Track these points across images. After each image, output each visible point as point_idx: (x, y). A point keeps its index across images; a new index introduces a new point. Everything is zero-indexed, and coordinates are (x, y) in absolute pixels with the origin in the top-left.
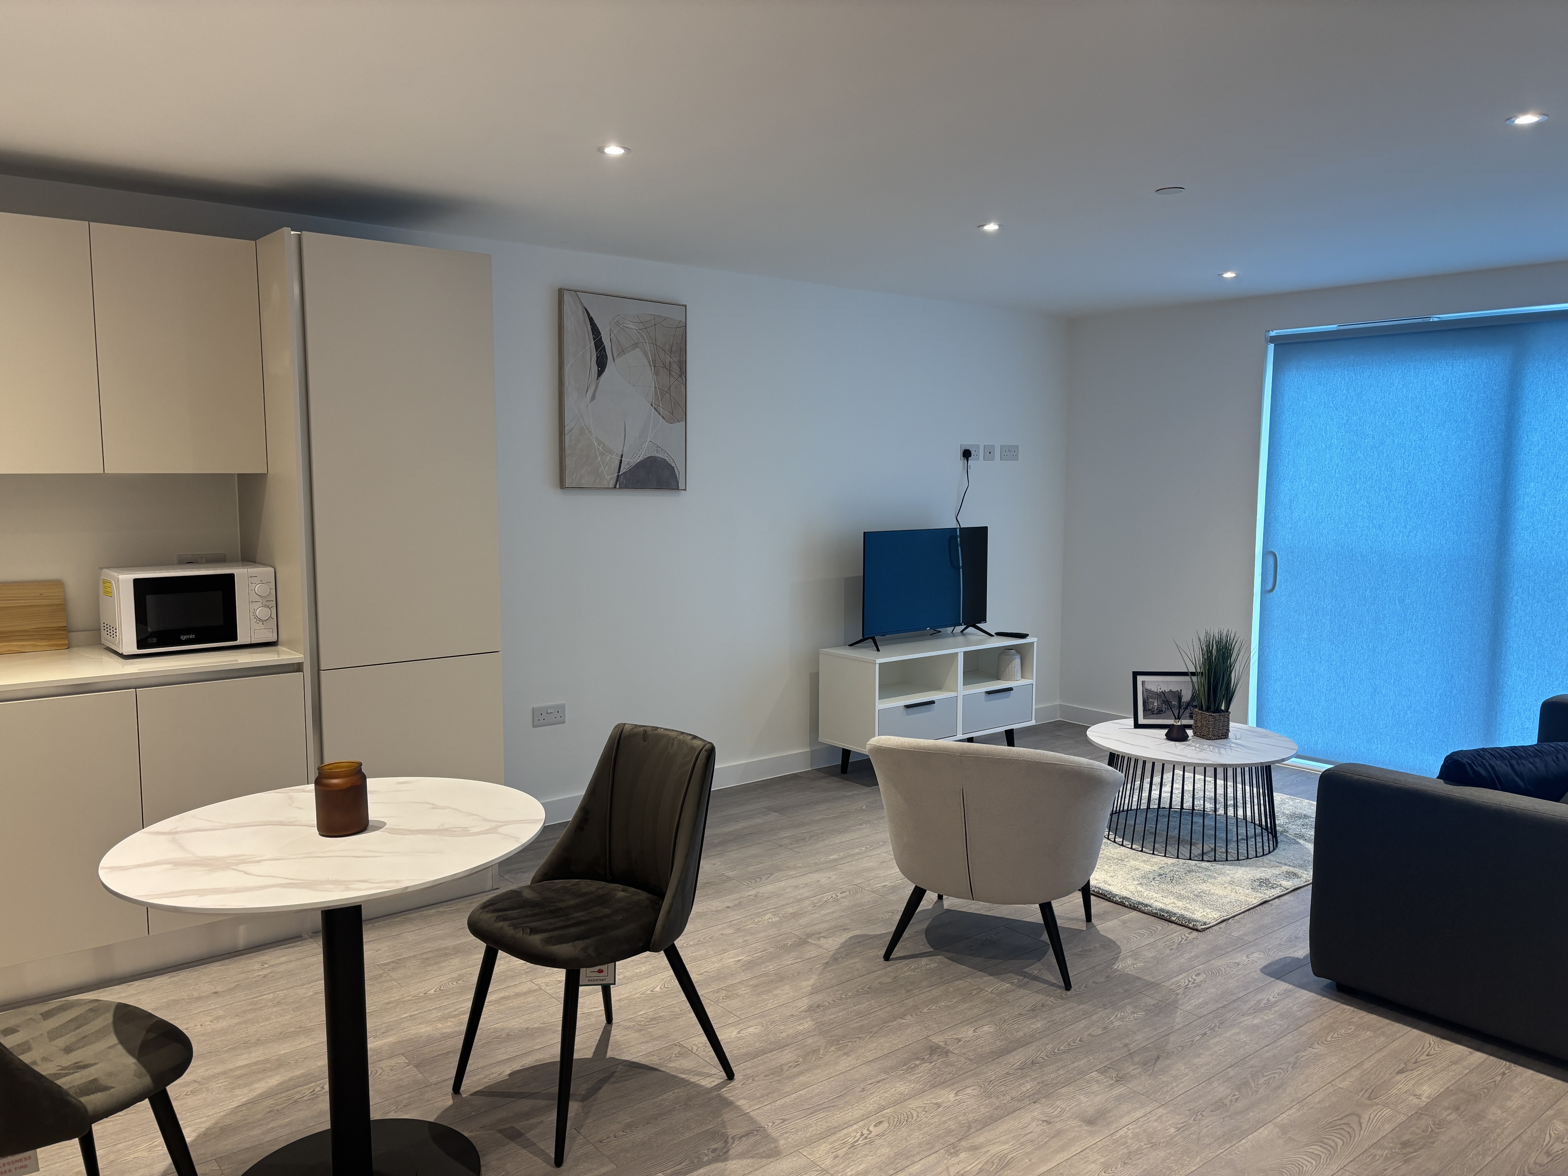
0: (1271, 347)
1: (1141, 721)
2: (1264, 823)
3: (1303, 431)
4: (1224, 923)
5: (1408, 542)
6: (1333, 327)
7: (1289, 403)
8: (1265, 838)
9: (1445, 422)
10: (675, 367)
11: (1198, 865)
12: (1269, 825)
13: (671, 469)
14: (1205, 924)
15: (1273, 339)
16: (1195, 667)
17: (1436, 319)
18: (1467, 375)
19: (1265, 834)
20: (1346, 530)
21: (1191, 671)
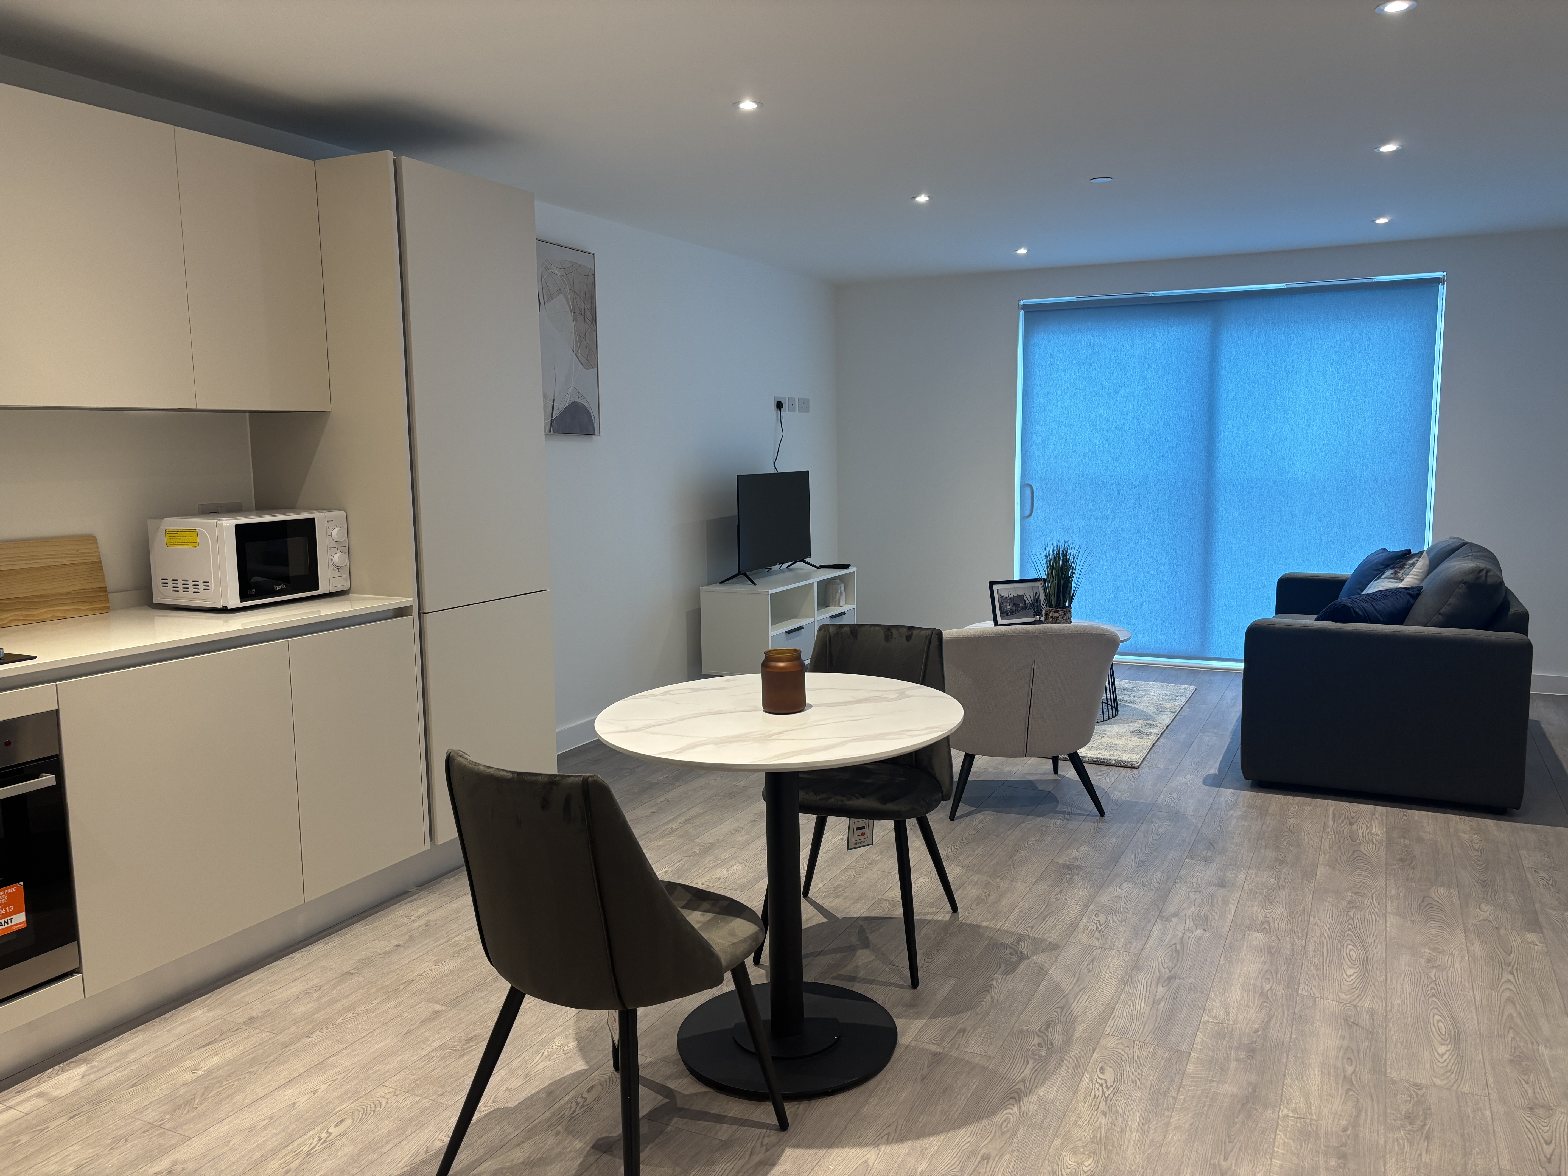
0: (1022, 313)
1: (1000, 622)
3: (1051, 384)
5: (1140, 471)
6: (1072, 299)
7: (1039, 360)
9: (1164, 375)
10: (588, 314)
13: (588, 414)
15: (1025, 307)
16: (1043, 575)
17: (1153, 295)
18: (1179, 339)
20: (1090, 463)
21: (1040, 577)
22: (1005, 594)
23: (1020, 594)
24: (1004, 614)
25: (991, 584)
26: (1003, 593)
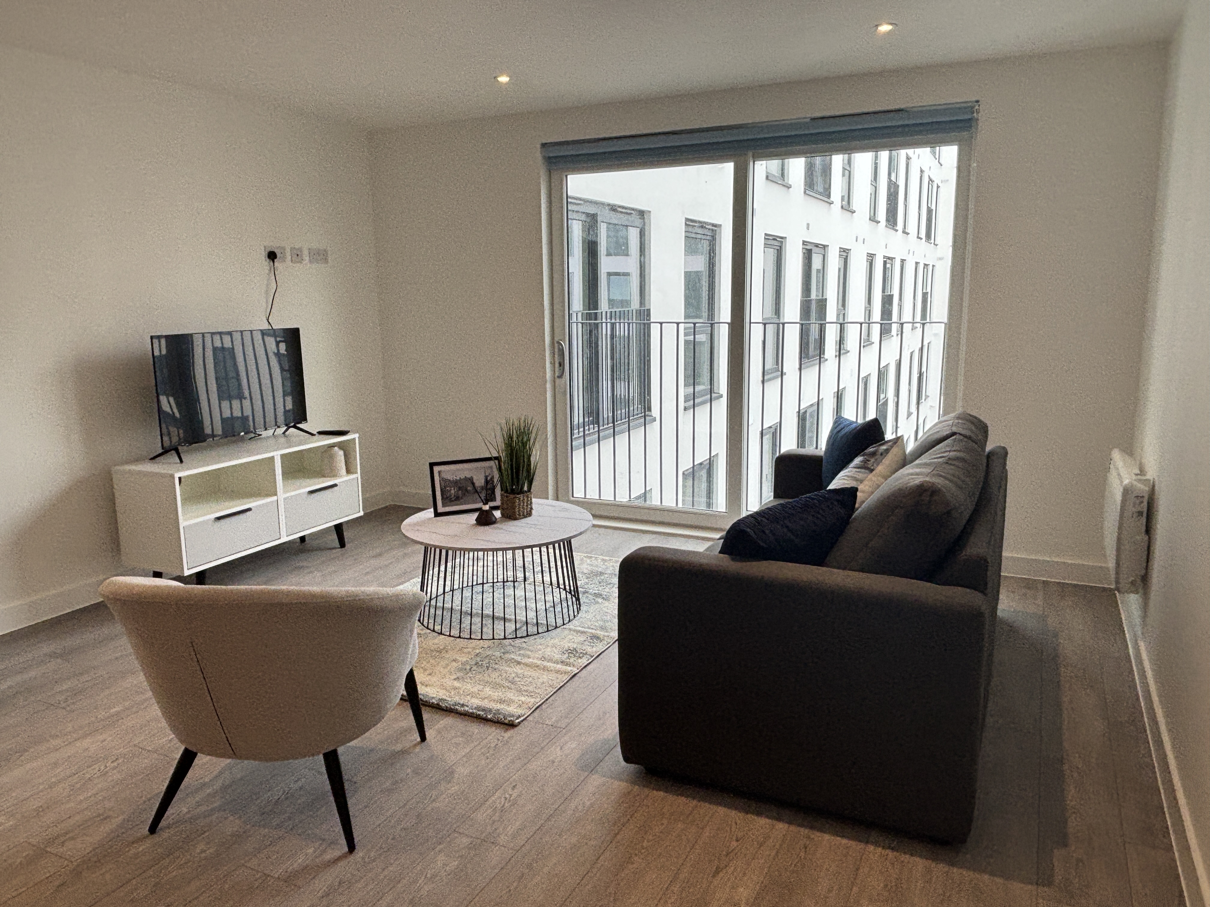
1: (441, 509)
2: (568, 587)
4: (538, 711)
8: (570, 603)
11: (513, 644)
12: (572, 588)
14: (519, 717)
16: (498, 452)
19: (569, 596)
21: (494, 456)
22: (450, 477)
23: (469, 476)
24: (447, 500)
25: (432, 465)
26: (444, 476)
